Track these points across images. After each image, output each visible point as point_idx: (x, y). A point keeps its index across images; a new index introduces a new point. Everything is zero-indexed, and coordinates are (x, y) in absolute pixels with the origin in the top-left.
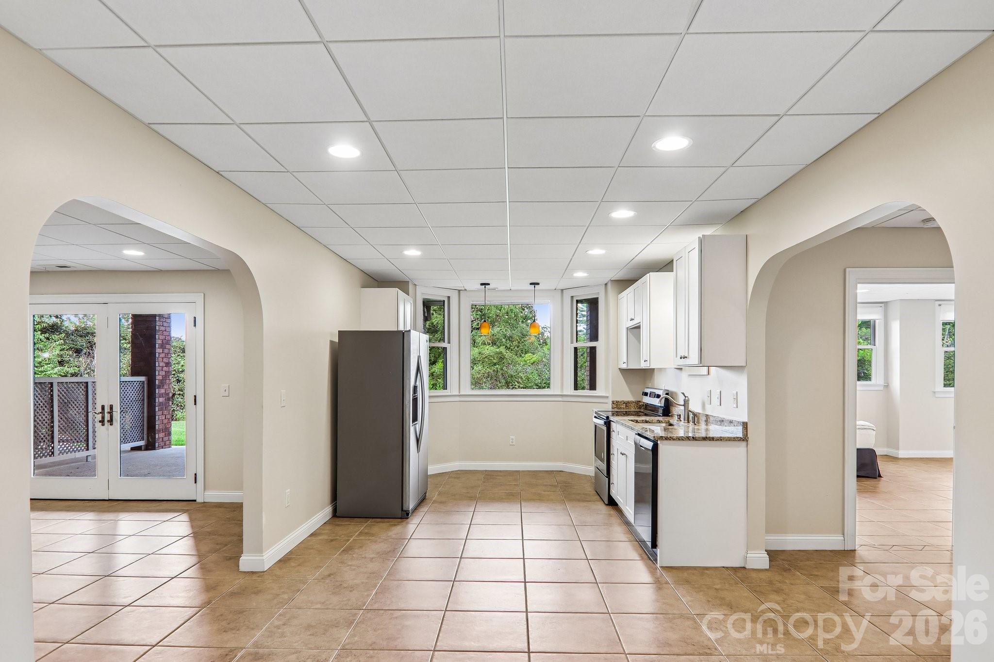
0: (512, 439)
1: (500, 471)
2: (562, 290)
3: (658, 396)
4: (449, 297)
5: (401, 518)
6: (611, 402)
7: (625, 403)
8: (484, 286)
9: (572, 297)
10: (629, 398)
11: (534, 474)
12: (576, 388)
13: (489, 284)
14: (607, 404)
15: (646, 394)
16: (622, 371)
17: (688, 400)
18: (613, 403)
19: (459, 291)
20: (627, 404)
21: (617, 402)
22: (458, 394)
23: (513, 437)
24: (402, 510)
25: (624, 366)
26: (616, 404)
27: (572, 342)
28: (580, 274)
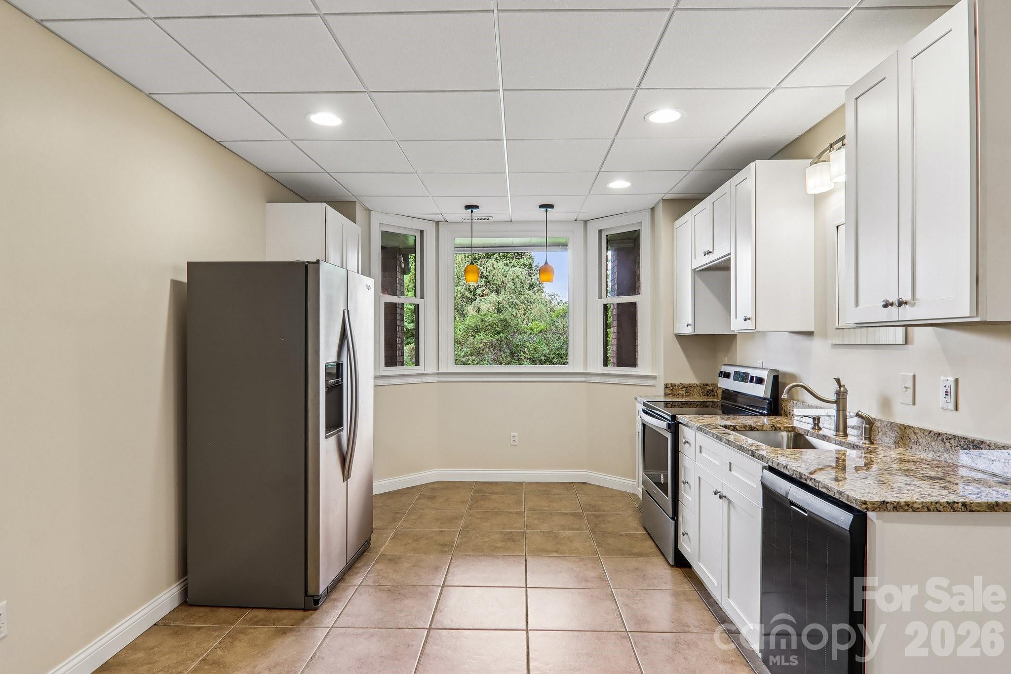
0: (514, 437)
1: (496, 484)
2: (586, 222)
3: (760, 381)
4: (422, 232)
5: (304, 610)
6: (663, 387)
7: (684, 387)
8: (470, 210)
9: (600, 231)
10: (691, 379)
11: (546, 489)
12: (605, 365)
13: (477, 207)
14: (654, 388)
15: (727, 375)
16: (681, 338)
17: (846, 392)
18: (667, 387)
19: (437, 223)
20: (688, 388)
21: (673, 385)
22: (435, 371)
23: (516, 434)
24: (306, 595)
25: (689, 331)
26: (671, 389)
27: (600, 297)
28: (619, 184)
